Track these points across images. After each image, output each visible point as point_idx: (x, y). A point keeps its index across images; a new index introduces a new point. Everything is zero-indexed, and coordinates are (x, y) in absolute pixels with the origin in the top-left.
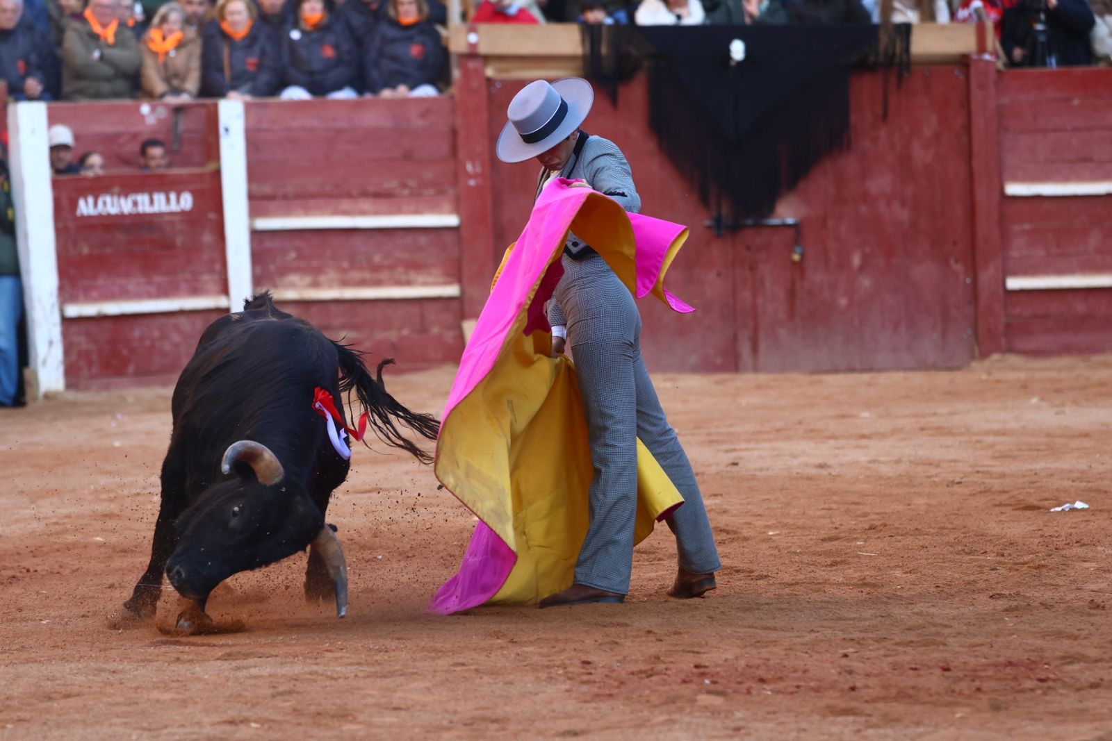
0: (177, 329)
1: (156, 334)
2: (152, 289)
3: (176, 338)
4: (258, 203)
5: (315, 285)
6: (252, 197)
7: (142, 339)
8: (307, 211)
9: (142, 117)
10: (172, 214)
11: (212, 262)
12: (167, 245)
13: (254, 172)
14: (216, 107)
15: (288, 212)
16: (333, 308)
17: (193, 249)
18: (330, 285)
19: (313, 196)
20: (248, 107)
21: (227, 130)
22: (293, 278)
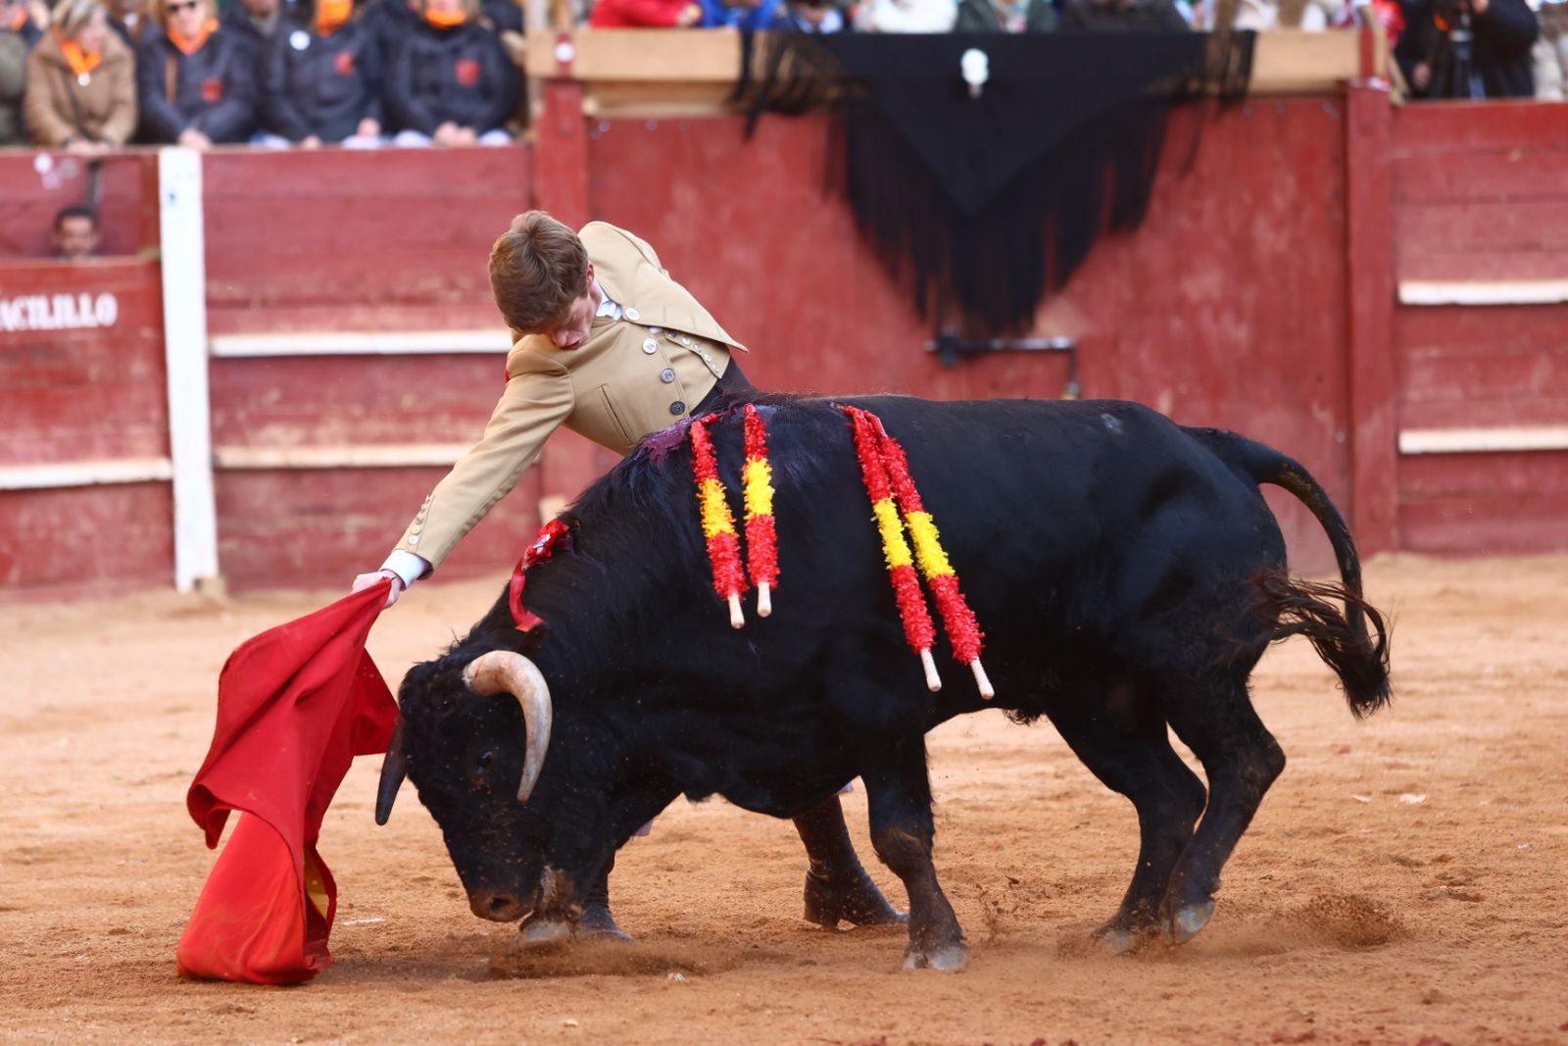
0: (89, 511)
1: (55, 519)
2: (50, 448)
3: (86, 526)
4: (220, 312)
5: (309, 442)
6: (211, 303)
7: (32, 528)
8: (298, 325)
9: (38, 176)
10: (83, 330)
11: (145, 405)
12: (75, 380)
13: (216, 264)
14: (155, 159)
15: (267, 326)
16: (338, 481)
17: (114, 386)
18: (333, 441)
19: (311, 301)
20: (207, 160)
21: (172, 197)
22: (274, 431)
